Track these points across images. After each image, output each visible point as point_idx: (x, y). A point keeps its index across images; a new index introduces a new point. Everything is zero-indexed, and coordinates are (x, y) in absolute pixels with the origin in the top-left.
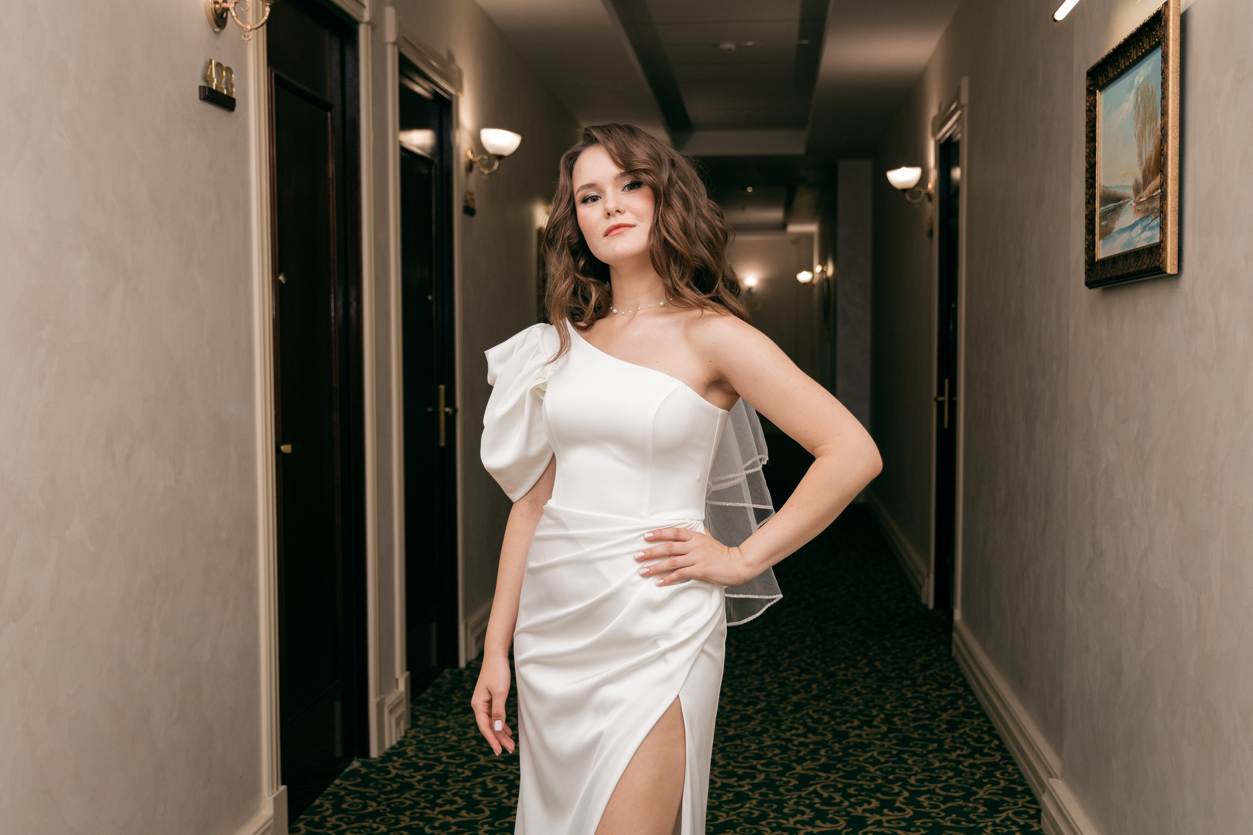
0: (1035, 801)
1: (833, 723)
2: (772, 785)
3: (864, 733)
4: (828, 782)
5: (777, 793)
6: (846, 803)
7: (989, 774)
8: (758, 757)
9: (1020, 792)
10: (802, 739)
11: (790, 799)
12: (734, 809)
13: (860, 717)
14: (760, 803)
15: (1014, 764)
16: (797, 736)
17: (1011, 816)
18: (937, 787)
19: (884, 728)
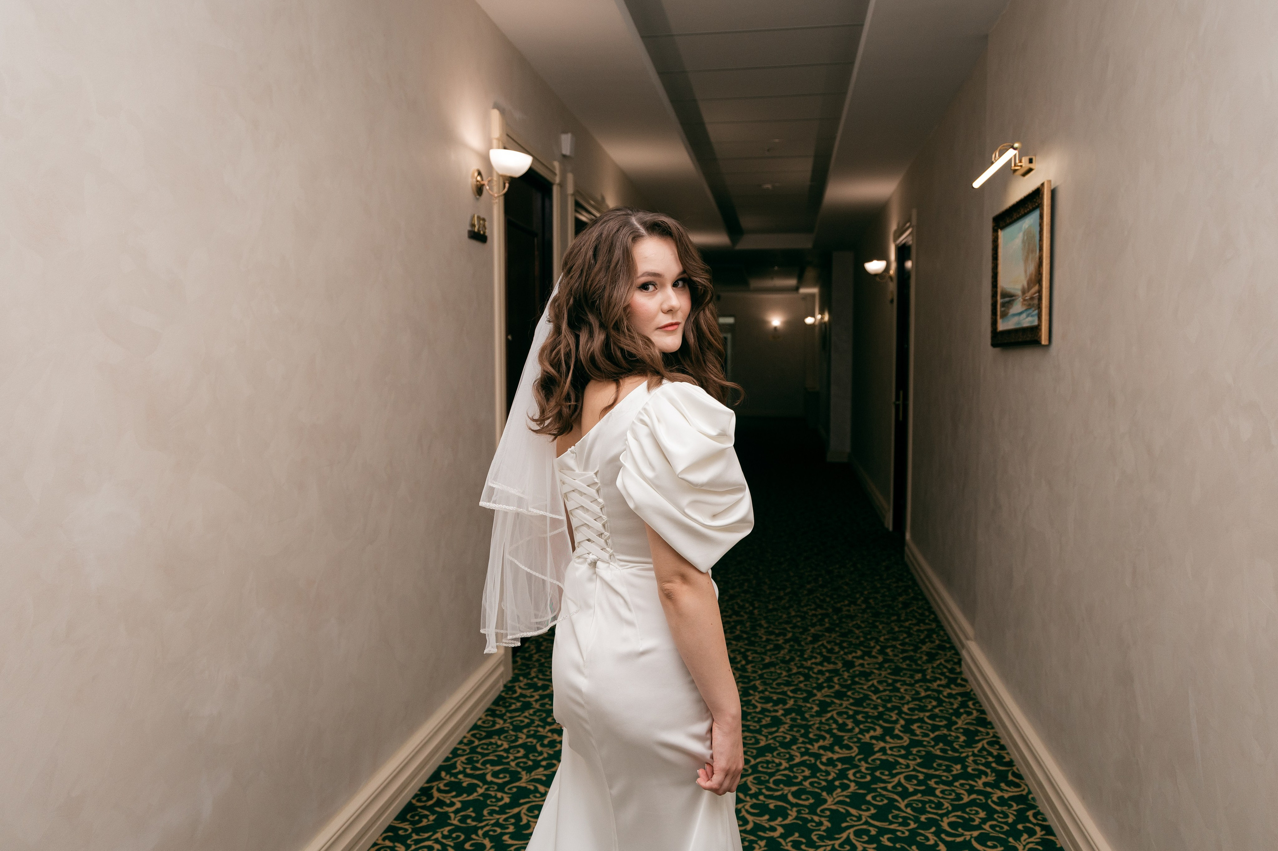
0: (957, 653)
1: (832, 602)
2: (796, 640)
3: (851, 609)
4: (831, 639)
5: (800, 645)
6: (842, 653)
7: (929, 636)
8: (787, 623)
9: (948, 648)
10: (814, 612)
11: (808, 649)
12: (774, 655)
13: (849, 599)
14: (790, 651)
15: (944, 630)
16: (811, 610)
17: (943, 662)
18: (897, 643)
19: (864, 606)
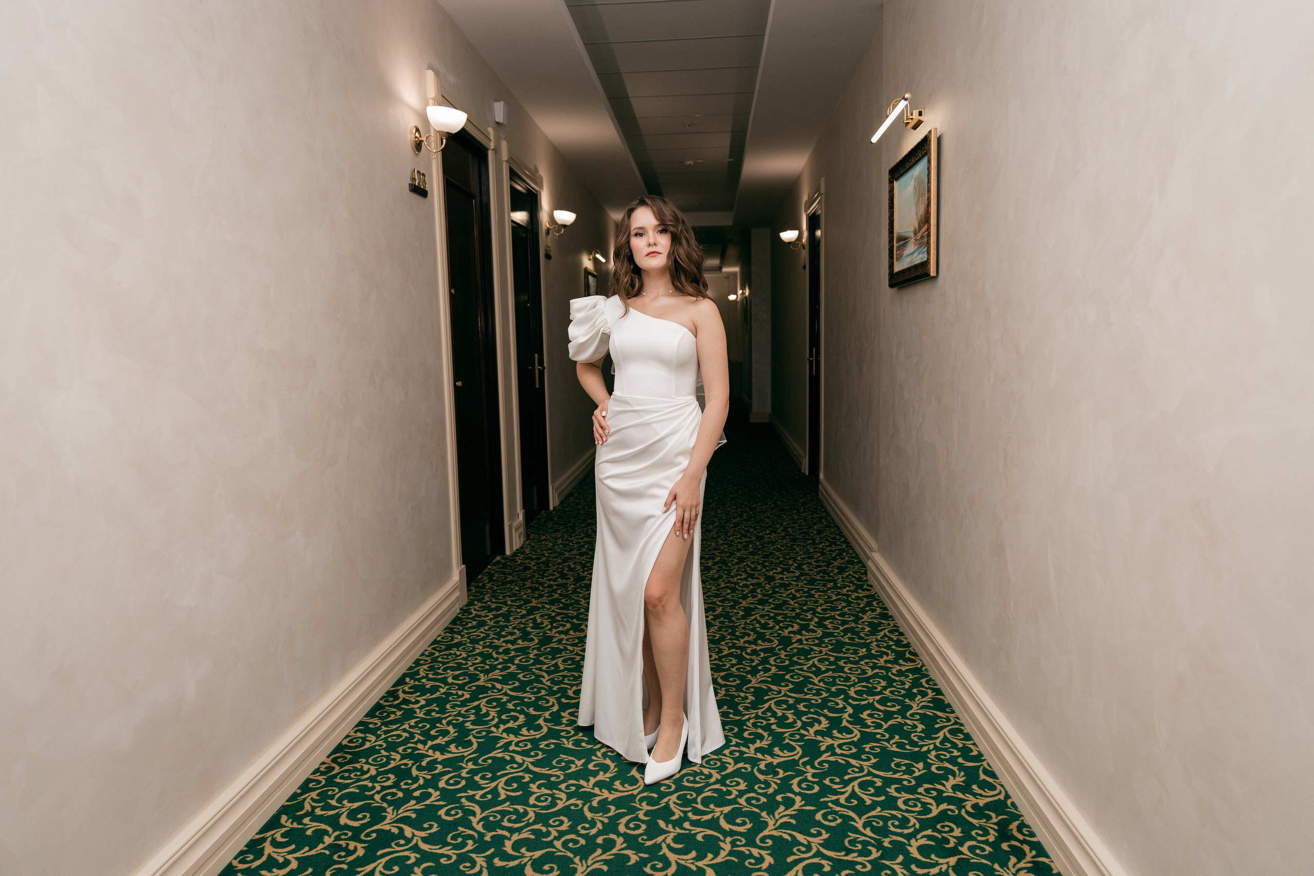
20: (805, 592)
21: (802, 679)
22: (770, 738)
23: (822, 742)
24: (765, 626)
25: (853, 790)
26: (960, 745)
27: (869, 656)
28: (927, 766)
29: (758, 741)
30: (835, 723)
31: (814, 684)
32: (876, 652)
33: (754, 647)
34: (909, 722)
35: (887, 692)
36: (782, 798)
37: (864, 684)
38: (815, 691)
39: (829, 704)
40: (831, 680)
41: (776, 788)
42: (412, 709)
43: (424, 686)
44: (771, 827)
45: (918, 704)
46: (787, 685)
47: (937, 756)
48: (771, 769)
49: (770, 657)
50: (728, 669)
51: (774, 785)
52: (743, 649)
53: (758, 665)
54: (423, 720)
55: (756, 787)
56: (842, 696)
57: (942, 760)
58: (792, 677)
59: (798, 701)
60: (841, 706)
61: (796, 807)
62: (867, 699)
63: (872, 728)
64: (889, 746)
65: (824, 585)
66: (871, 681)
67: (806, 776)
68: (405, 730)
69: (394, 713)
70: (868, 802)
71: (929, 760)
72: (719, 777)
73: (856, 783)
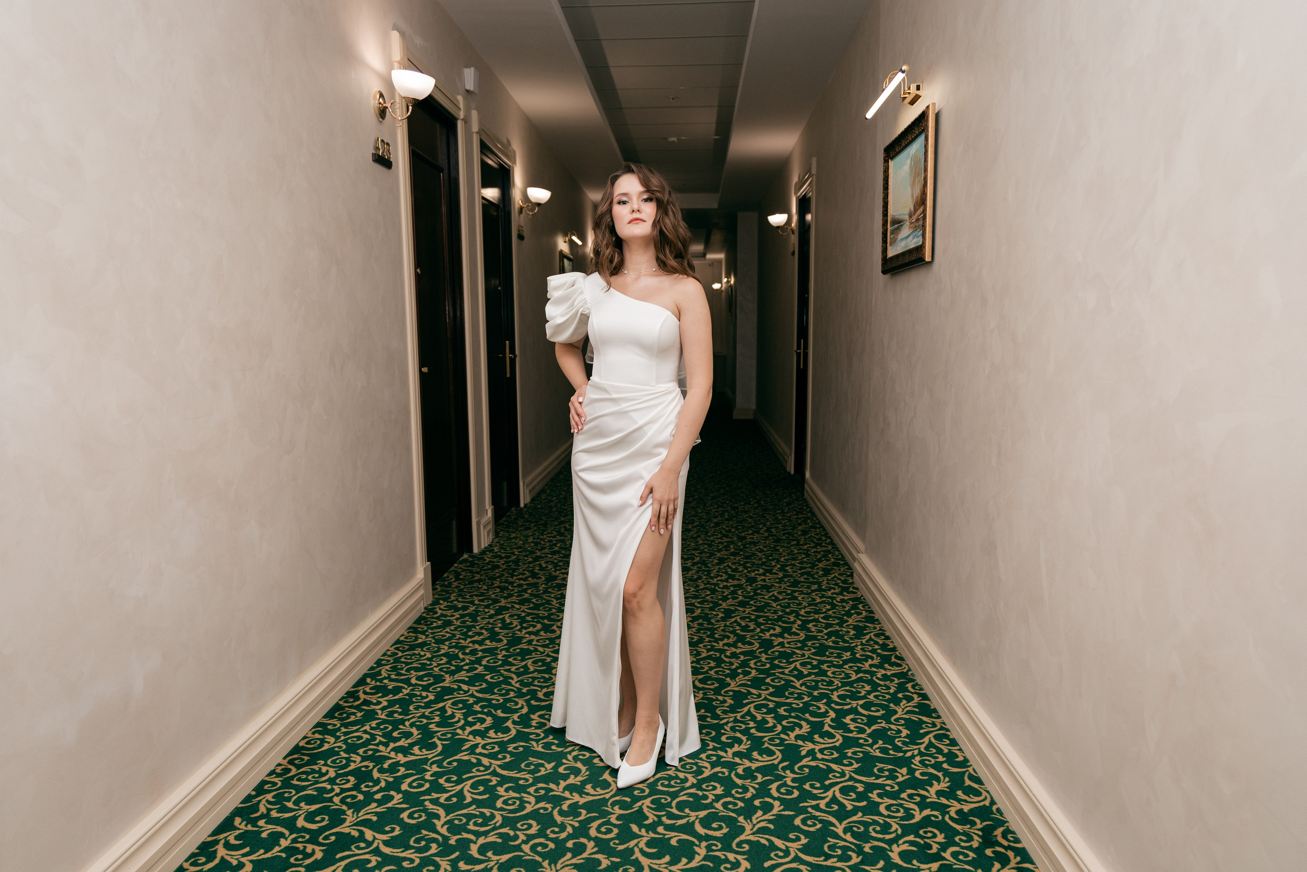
20: (788, 595)
21: (783, 682)
22: (749, 742)
23: (803, 746)
24: (745, 628)
25: (834, 795)
26: (946, 751)
27: (854, 660)
28: (911, 771)
29: (736, 745)
30: (817, 728)
31: (795, 687)
32: (860, 655)
33: (734, 650)
34: (893, 727)
35: (871, 697)
36: (760, 802)
37: (848, 688)
38: (796, 695)
39: (811, 708)
40: (813, 684)
41: (754, 792)
42: (373, 710)
43: (385, 686)
44: (748, 831)
45: (903, 709)
46: (768, 689)
47: (922, 762)
48: (749, 774)
49: (750, 660)
50: (706, 672)
51: (752, 790)
52: (722, 651)
53: (737, 668)
54: (384, 722)
55: (733, 792)
56: (825, 701)
57: (926, 766)
58: (772, 680)
59: (779, 705)
60: (823, 710)
61: (775, 811)
62: (850, 704)
63: (855, 733)
64: (872, 751)
65: (808, 587)
66: (855, 685)
67: (785, 781)
68: (365, 732)
69: (354, 714)
70: (849, 808)
71: (913, 766)
72: (695, 782)
73: (837, 788)
